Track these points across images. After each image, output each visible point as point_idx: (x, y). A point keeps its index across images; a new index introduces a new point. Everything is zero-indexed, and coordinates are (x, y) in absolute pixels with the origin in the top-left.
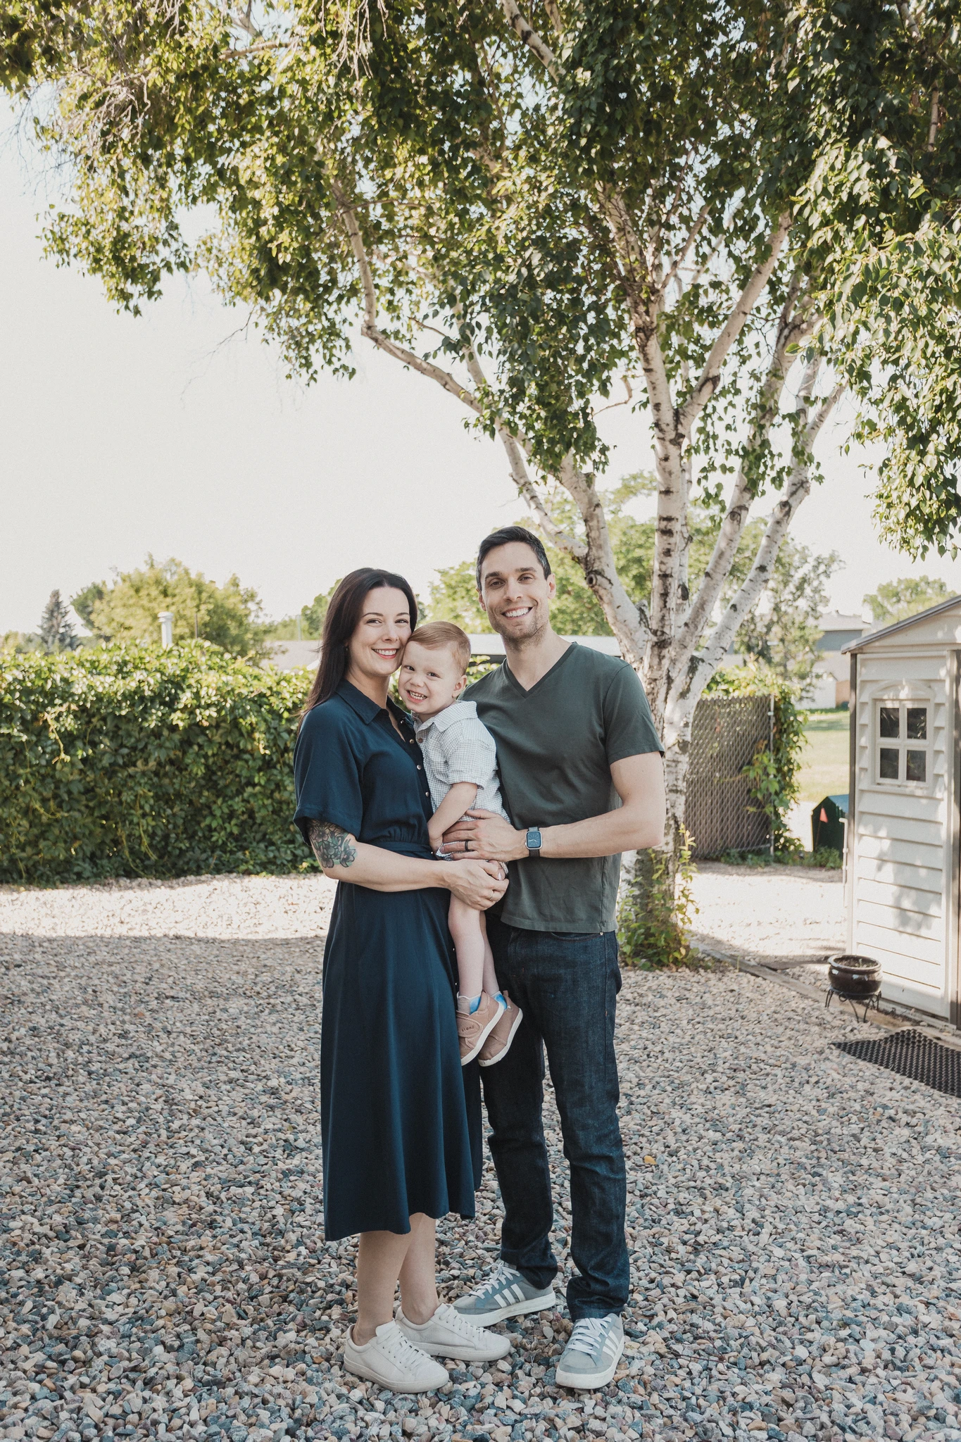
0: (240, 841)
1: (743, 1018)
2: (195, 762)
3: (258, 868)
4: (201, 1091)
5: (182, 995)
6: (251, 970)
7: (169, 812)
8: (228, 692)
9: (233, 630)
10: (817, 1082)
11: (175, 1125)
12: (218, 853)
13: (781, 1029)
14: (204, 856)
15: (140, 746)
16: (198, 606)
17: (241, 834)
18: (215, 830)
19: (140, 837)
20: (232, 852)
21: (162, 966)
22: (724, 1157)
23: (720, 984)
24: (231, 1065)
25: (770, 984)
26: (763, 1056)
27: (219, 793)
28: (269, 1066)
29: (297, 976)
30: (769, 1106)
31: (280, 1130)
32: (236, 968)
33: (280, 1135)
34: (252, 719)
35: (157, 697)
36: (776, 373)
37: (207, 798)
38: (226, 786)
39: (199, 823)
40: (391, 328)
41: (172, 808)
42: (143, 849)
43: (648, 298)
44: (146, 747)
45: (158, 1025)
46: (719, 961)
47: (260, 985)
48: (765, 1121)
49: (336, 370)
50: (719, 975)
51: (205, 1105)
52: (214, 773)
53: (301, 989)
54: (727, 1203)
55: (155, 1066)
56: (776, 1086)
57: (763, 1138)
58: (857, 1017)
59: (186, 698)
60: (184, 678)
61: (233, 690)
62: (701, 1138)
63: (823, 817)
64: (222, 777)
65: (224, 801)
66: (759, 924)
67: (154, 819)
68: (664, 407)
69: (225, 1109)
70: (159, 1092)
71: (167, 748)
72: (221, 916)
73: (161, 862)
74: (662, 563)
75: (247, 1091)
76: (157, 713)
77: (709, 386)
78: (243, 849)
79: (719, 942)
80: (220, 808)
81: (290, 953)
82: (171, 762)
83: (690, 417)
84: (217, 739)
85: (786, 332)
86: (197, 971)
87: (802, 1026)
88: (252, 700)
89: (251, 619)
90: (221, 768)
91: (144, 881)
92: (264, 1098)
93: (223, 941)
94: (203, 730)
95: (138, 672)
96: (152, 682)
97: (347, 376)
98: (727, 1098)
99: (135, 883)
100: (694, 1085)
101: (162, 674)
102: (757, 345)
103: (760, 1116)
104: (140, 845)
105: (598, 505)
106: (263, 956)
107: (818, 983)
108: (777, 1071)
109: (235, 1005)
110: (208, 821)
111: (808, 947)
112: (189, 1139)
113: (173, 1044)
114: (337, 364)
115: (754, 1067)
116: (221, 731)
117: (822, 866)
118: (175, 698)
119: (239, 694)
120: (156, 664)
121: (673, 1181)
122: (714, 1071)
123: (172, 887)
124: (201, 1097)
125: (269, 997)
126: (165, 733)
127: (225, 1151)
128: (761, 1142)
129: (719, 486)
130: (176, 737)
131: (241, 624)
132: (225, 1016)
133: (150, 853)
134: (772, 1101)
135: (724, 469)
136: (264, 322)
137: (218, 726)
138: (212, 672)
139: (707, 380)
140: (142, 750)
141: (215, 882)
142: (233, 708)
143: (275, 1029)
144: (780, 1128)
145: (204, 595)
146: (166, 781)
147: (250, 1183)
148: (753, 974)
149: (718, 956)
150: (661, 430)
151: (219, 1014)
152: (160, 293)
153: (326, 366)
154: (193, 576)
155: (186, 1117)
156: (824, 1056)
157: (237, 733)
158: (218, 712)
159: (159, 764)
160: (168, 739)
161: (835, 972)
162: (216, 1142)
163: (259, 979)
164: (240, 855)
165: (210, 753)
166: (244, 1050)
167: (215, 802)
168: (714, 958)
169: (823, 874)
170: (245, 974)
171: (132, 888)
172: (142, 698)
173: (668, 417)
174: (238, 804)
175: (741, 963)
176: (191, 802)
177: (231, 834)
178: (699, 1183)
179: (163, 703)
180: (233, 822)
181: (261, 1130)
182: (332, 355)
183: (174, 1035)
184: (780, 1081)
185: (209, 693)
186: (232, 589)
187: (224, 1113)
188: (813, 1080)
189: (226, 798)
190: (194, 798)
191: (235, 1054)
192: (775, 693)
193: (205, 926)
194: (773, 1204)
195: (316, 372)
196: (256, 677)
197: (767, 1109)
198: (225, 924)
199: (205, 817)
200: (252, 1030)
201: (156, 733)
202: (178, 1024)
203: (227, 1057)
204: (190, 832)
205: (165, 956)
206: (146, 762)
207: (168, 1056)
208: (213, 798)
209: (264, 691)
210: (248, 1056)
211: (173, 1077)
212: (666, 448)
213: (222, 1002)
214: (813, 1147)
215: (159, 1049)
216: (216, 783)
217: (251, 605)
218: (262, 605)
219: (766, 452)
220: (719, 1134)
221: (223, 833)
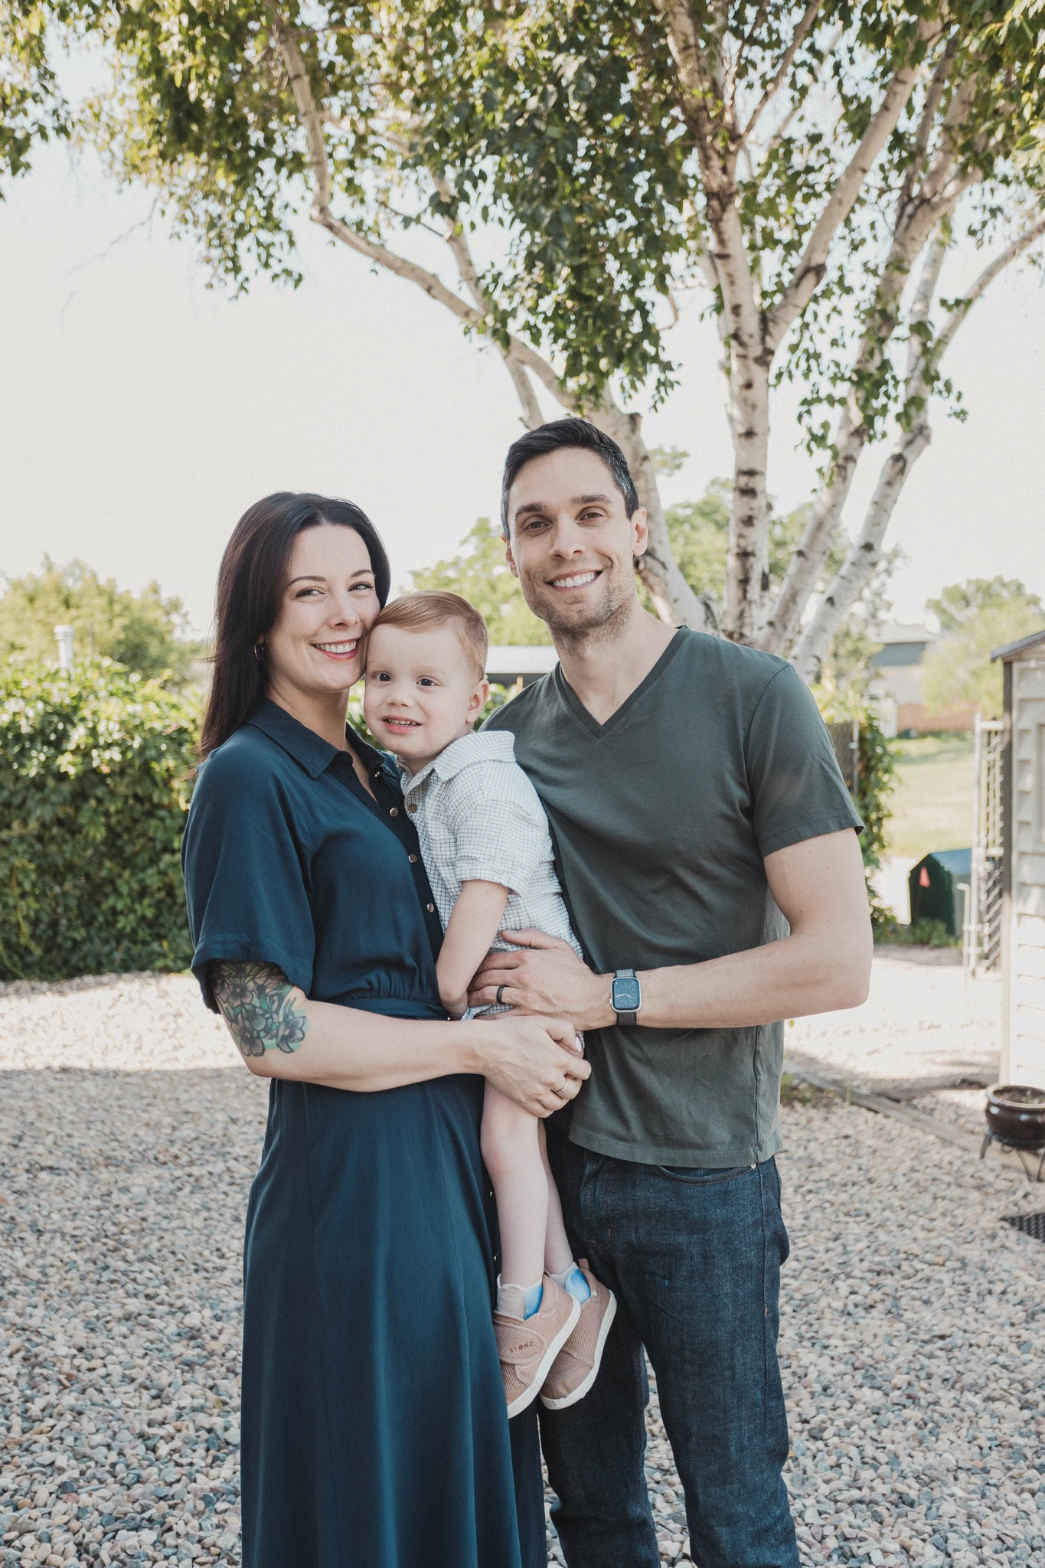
0: (156, 928)
1: (870, 1181)
2: (92, 822)
3: (180, 964)
4: (81, 1337)
5: (65, 1164)
6: (167, 1120)
7: (57, 889)
8: (136, 727)
9: (154, 649)
10: (1004, 1292)
11: (35, 1409)
12: (126, 943)
13: (927, 1200)
14: (106, 949)
15: (17, 801)
16: (110, 621)
17: (157, 916)
18: (122, 913)
19: (18, 925)
20: (144, 943)
21: (40, 1115)
22: (897, 1438)
23: (827, 1126)
24: (130, 1286)
25: (895, 1123)
26: (915, 1248)
27: (126, 863)
28: (188, 1286)
29: (233, 1129)
30: (942, 1337)
31: (201, 1409)
32: (145, 1117)
33: (203, 1419)
34: (170, 762)
35: (39, 735)
36: (898, 265)
37: (110, 870)
38: (136, 854)
39: (98, 904)
40: (352, 216)
41: (61, 884)
42: (23, 941)
43: (726, 149)
44: (24, 802)
45: (24, 1218)
46: (820, 1090)
47: (178, 1145)
48: (940, 1367)
49: (275, 276)
50: (823, 1112)
51: (85, 1364)
52: (118, 836)
53: (237, 1150)
54: (919, 1533)
55: (13, 1294)
56: (944, 1301)
57: (947, 1397)
58: (1028, 1173)
59: (78, 736)
60: (75, 709)
61: (142, 724)
62: (853, 1402)
63: (924, 880)
64: (131, 841)
65: (133, 874)
66: (862, 1031)
67: (37, 900)
68: (745, 311)
69: (116, 1371)
70: (16, 1342)
71: (53, 804)
72: (127, 1036)
73: (48, 958)
74: (741, 536)
75: (152, 1335)
76: (39, 755)
77: (811, 278)
78: (159, 937)
79: (812, 1061)
80: (127, 882)
81: (222, 1091)
82: (60, 822)
83: (783, 325)
84: (122, 789)
85: (910, 209)
86: (89, 1124)
87: (955, 1192)
88: (170, 738)
89: (177, 634)
90: (127, 830)
91: (24, 984)
92: (178, 1348)
93: (128, 1075)
94: (101, 778)
95: (12, 700)
96: (31, 713)
97: (291, 283)
98: (875, 1323)
99: (11, 988)
100: (824, 1302)
101: (46, 703)
102: (873, 226)
103: (931, 1356)
104: (18, 936)
105: (645, 458)
106: (184, 1097)
107: (962, 1121)
108: (941, 1274)
109: (142, 1179)
110: (111, 901)
111: (934, 1062)
112: (55, 1433)
113: (44, 1253)
114: (276, 268)
115: (905, 1266)
116: (127, 780)
117: (924, 943)
118: (63, 736)
119: (151, 730)
120: (36, 690)
121: (825, 1489)
122: (849, 1276)
123: (61, 993)
124: (81, 1350)
125: (191, 1163)
126: (51, 782)
127: (113, 1457)
128: (946, 1408)
129: (825, 426)
130: (66, 788)
131: (162, 641)
132: (125, 1200)
133: (33, 946)
134: (943, 1328)
135: (831, 400)
136: (173, 208)
137: (122, 773)
138: (114, 700)
139: (807, 270)
140: (20, 807)
141: (121, 985)
142: (143, 749)
143: (198, 1222)
144: (968, 1379)
145: (117, 608)
146: (52, 848)
147: (150, 1520)
148: (869, 1109)
149: (817, 1082)
150: (742, 344)
151: (116, 1197)
152: (28, 166)
153: (262, 271)
154: (102, 581)
155: (54, 1388)
156: (997, 1243)
157: (148, 782)
158: (123, 753)
159: (44, 825)
160: (54, 791)
161: (995, 1110)
162: (98, 1438)
163: (177, 1134)
164: (155, 946)
165: (112, 809)
166: (151, 1259)
167: (120, 876)
168: (811, 1085)
169: (926, 954)
170: (158, 1126)
171: (7, 995)
172: (18, 737)
173: (751, 324)
174: (152, 878)
175: (853, 1093)
176: (88, 876)
177: (143, 918)
178: (866, 1491)
179: (49, 743)
180: (146, 901)
181: (170, 1411)
182: (269, 255)
183: (46, 1237)
184: (949, 1291)
185: (109, 729)
186: (152, 598)
187: (115, 1379)
188: (998, 1288)
189: (135, 869)
190: (91, 870)
191: (137, 1267)
192: (860, 718)
193: (105, 1051)
194: (993, 1534)
195: (247, 279)
196: (174, 706)
197: (941, 1343)
198: (132, 1047)
199: (106, 896)
200: (164, 1224)
201: (38, 784)
202: (55, 1216)
203: (125, 1273)
204: (87, 916)
205: (45, 1099)
206: (25, 822)
207: (34, 1273)
208: (117, 870)
209: (185, 724)
210: (157, 1269)
211: (40, 1312)
212: (747, 368)
213: (123, 1175)
214: (1027, 1414)
215: (22, 1262)
216: (121, 850)
217: (176, 619)
218: (190, 618)
219: (888, 376)
220: (878, 1394)
221: (132, 917)
